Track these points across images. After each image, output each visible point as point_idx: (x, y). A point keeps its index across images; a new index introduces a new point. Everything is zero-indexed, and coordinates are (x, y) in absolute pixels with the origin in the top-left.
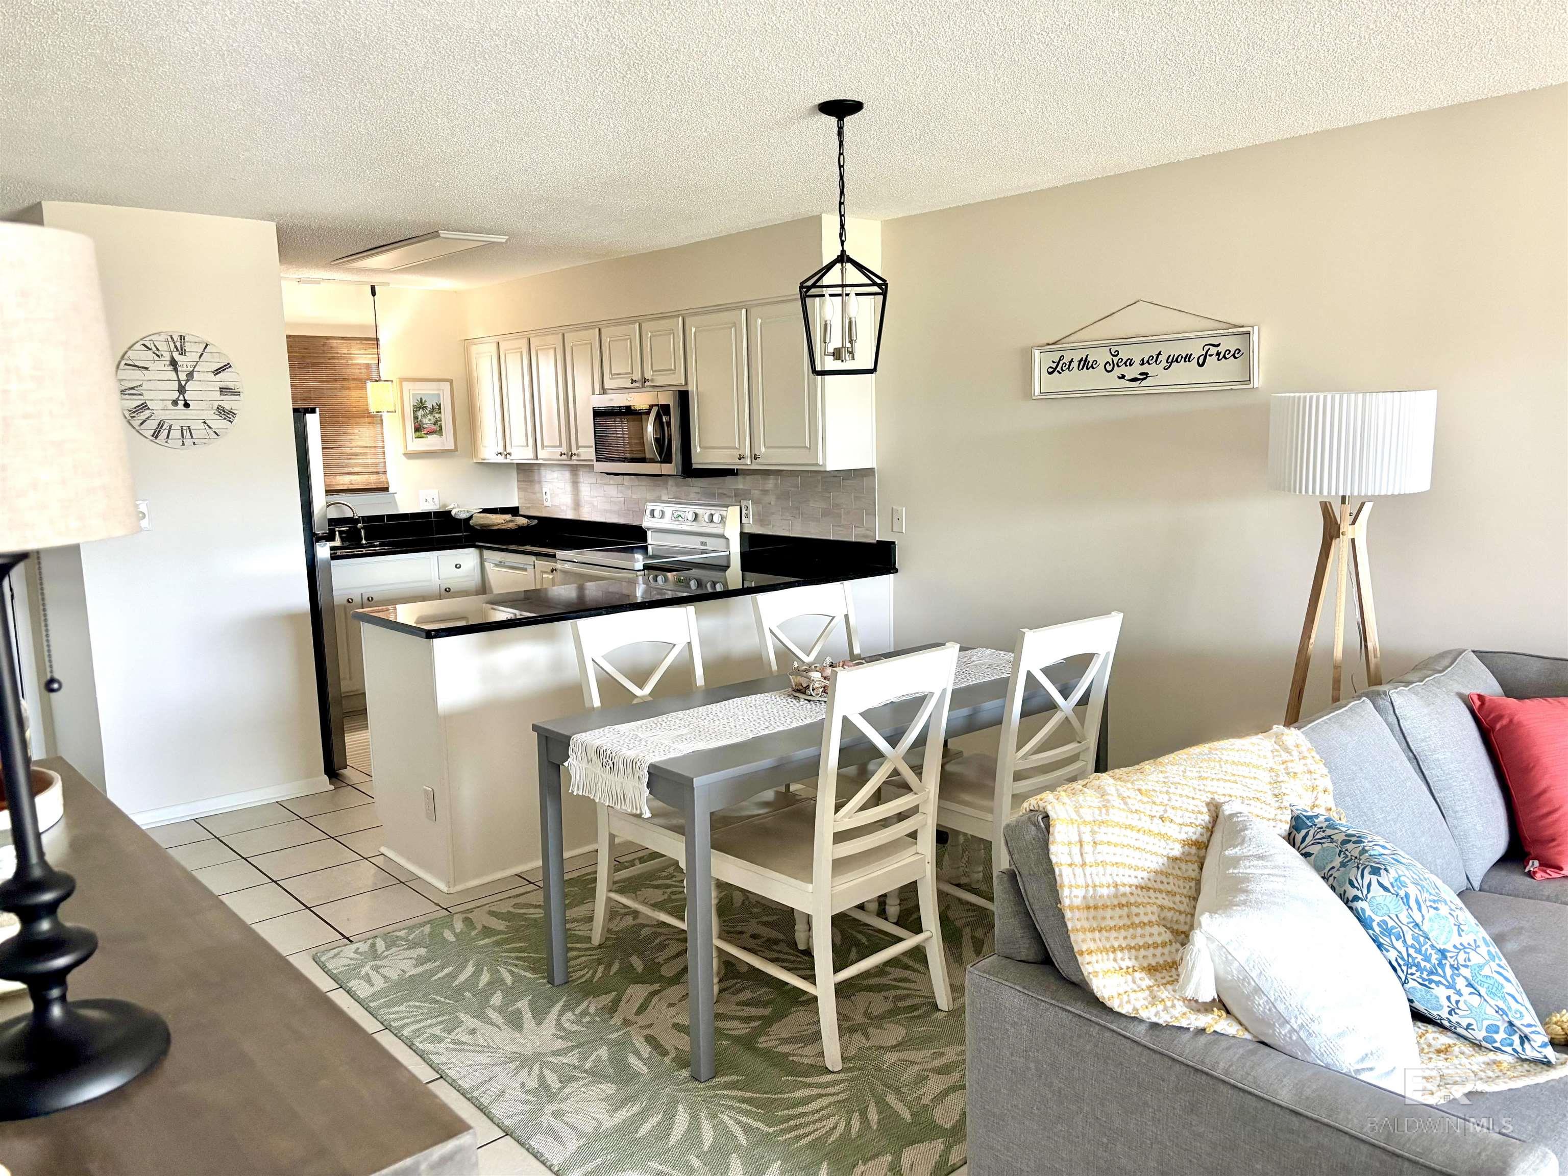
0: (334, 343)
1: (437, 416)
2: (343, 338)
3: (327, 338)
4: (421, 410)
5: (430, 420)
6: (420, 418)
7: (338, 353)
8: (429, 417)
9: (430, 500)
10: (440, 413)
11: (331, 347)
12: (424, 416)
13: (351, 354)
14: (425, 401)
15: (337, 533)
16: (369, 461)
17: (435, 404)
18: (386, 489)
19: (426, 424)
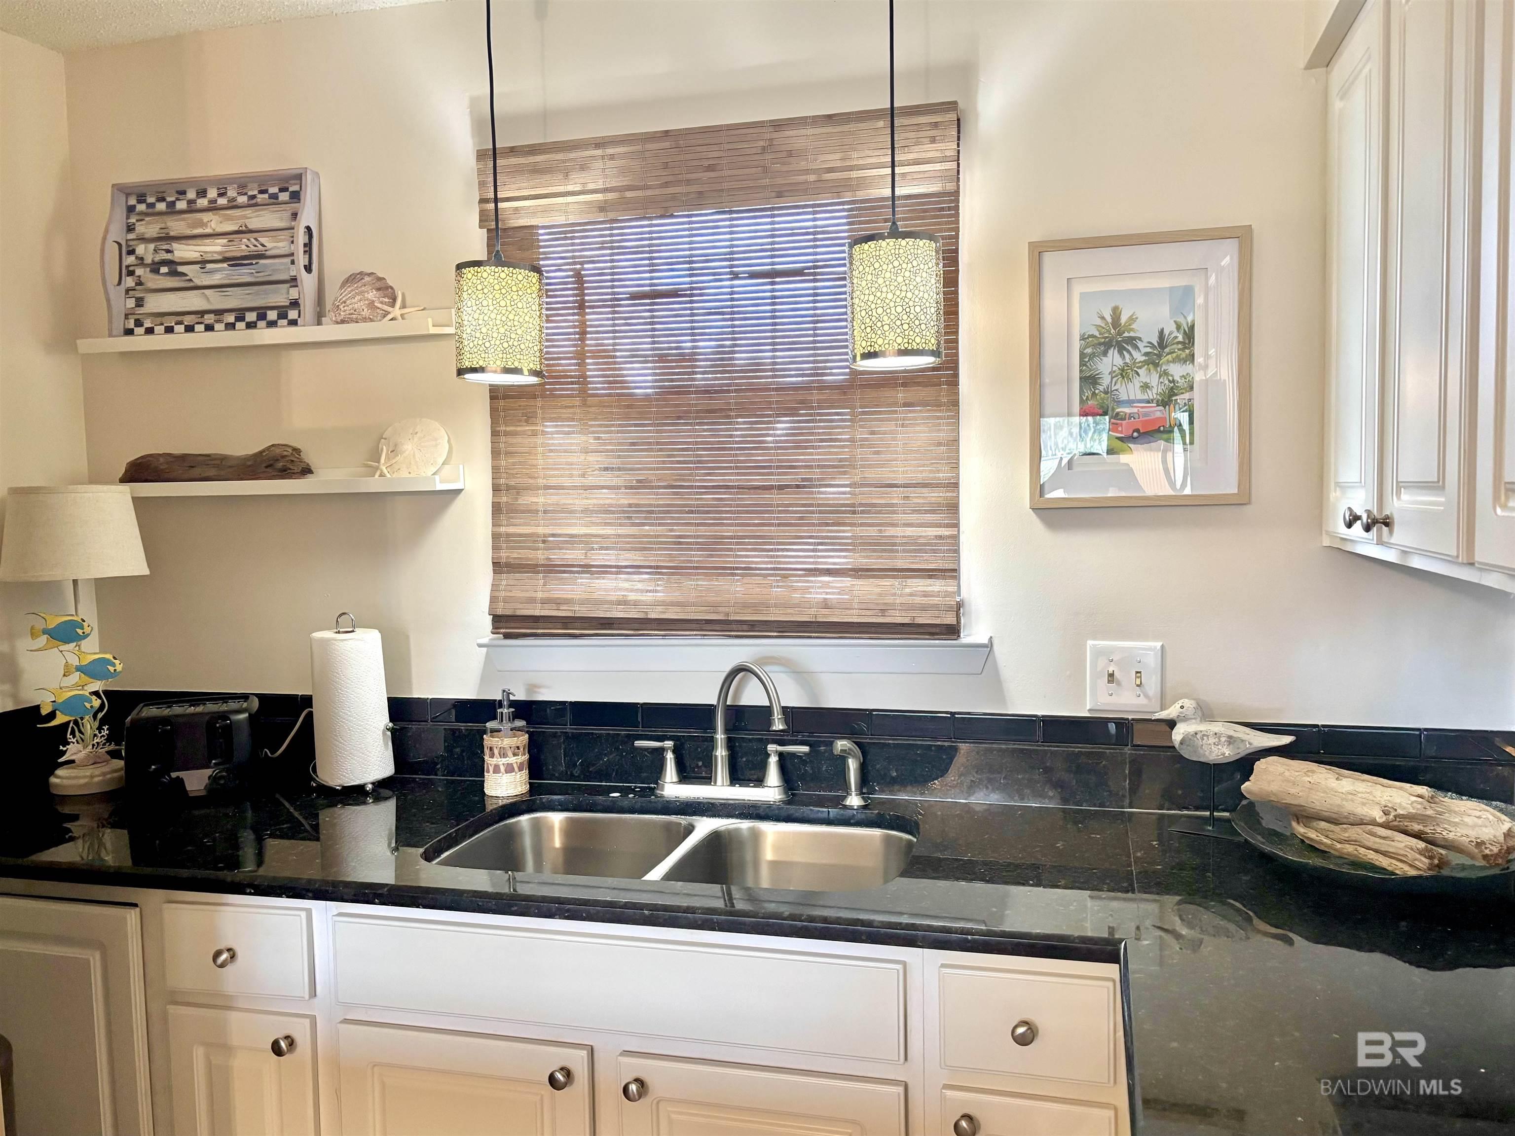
0: (798, 139)
1: (1177, 371)
2: (829, 118)
3: (778, 125)
4: (1113, 354)
5: (1146, 387)
6: (1106, 381)
7: (807, 172)
8: (1144, 375)
9: (1126, 678)
10: (1191, 358)
11: (790, 153)
12: (1124, 373)
13: (851, 168)
14: (1132, 319)
15: (773, 760)
16: (898, 532)
17: (1170, 328)
18: (952, 631)
19: (1130, 402)
